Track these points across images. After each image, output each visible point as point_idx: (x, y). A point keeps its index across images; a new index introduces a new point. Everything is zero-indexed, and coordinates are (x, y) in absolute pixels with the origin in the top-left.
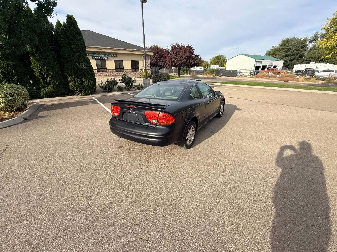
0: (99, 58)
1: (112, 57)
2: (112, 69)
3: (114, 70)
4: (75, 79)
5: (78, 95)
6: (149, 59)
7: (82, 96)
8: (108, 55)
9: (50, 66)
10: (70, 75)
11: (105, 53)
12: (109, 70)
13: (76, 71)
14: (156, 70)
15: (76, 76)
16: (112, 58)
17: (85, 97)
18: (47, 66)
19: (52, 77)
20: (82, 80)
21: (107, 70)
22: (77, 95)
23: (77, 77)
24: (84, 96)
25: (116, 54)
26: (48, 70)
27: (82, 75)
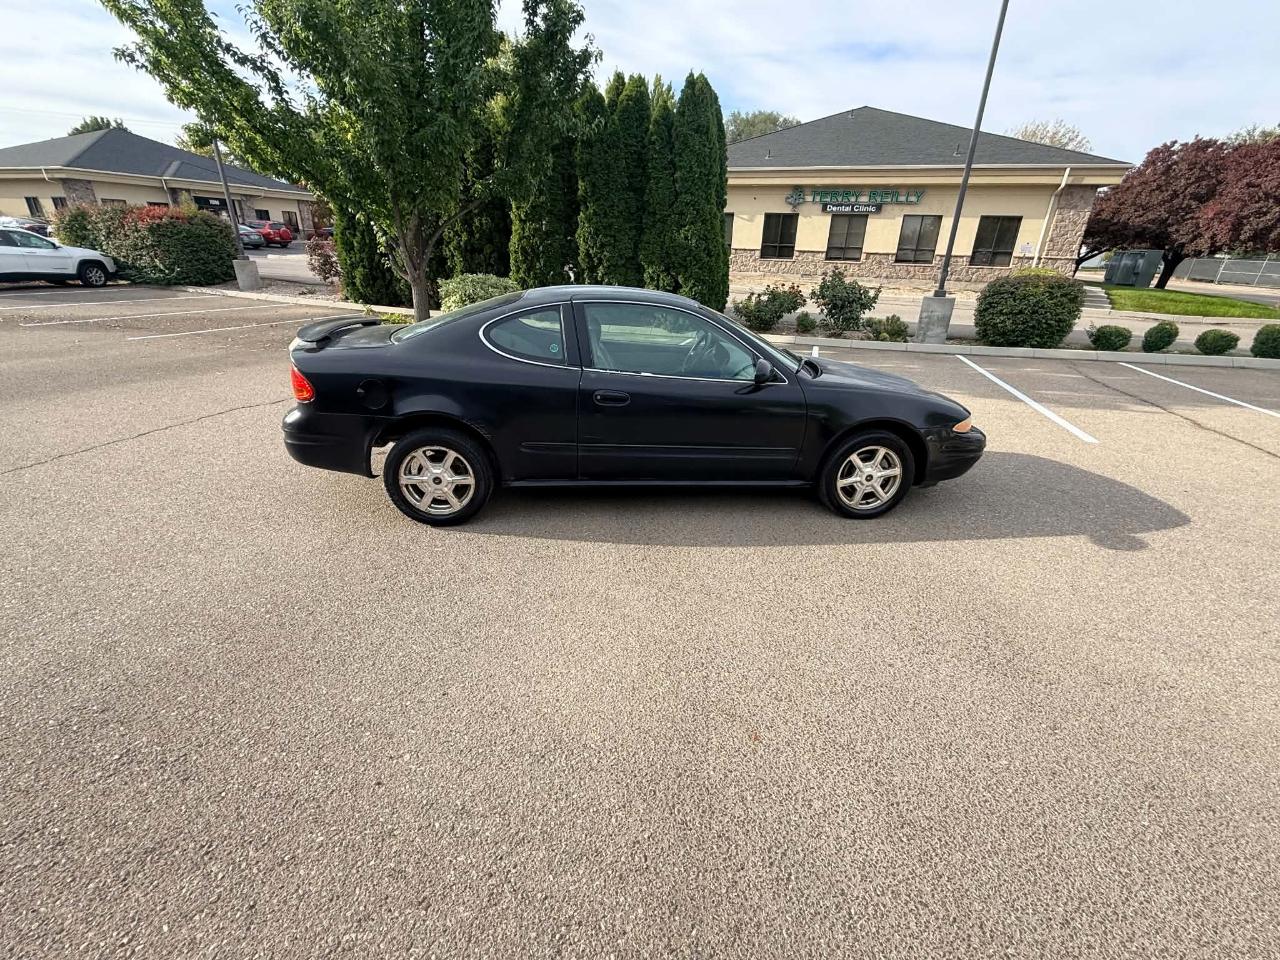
0: (848, 209)
1: (901, 203)
2: (881, 252)
3: (888, 254)
4: (659, 276)
5: (658, 326)
6: (1090, 209)
7: (665, 333)
8: (883, 197)
9: (611, 236)
10: (651, 263)
11: (874, 190)
12: (868, 254)
13: (667, 253)
14: (1141, 261)
15: (663, 268)
16: (897, 208)
17: (673, 334)
18: (606, 236)
19: (609, 267)
20: (677, 282)
21: (863, 256)
22: (656, 327)
23: (667, 270)
24: (670, 331)
25: (920, 191)
26: (603, 246)
27: (679, 263)
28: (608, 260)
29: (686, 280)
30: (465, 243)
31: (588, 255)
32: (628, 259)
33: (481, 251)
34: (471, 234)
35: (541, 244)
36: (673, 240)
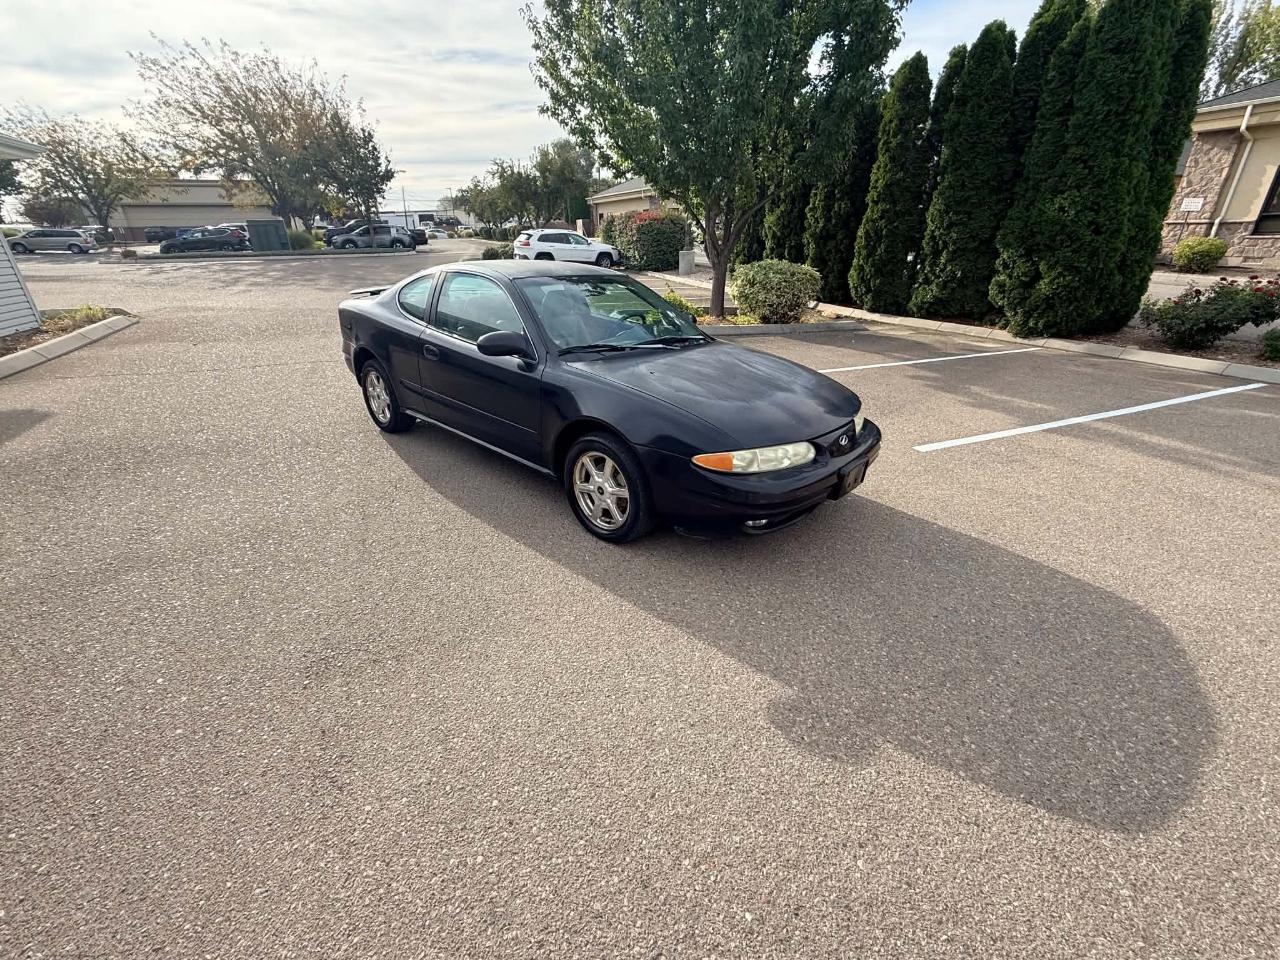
4: (1014, 264)
5: (1003, 328)
10: (1007, 246)
13: (1031, 231)
15: (1021, 252)
17: (1019, 340)
19: (954, 252)
20: (1038, 269)
22: (1001, 328)
23: (1028, 254)
24: (1016, 335)
26: (951, 225)
27: (1045, 245)
28: (954, 243)
29: (1051, 268)
30: (821, 231)
31: (933, 237)
32: (982, 242)
33: (834, 237)
34: (828, 220)
35: (885, 227)
36: (1041, 212)
